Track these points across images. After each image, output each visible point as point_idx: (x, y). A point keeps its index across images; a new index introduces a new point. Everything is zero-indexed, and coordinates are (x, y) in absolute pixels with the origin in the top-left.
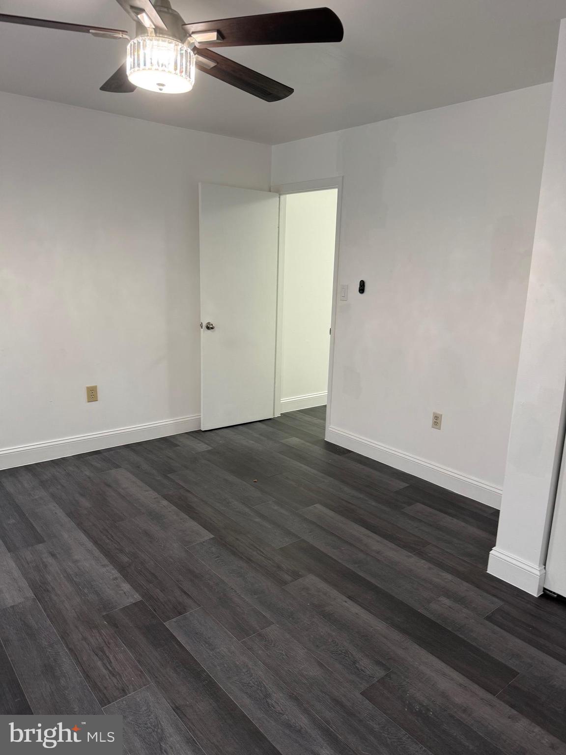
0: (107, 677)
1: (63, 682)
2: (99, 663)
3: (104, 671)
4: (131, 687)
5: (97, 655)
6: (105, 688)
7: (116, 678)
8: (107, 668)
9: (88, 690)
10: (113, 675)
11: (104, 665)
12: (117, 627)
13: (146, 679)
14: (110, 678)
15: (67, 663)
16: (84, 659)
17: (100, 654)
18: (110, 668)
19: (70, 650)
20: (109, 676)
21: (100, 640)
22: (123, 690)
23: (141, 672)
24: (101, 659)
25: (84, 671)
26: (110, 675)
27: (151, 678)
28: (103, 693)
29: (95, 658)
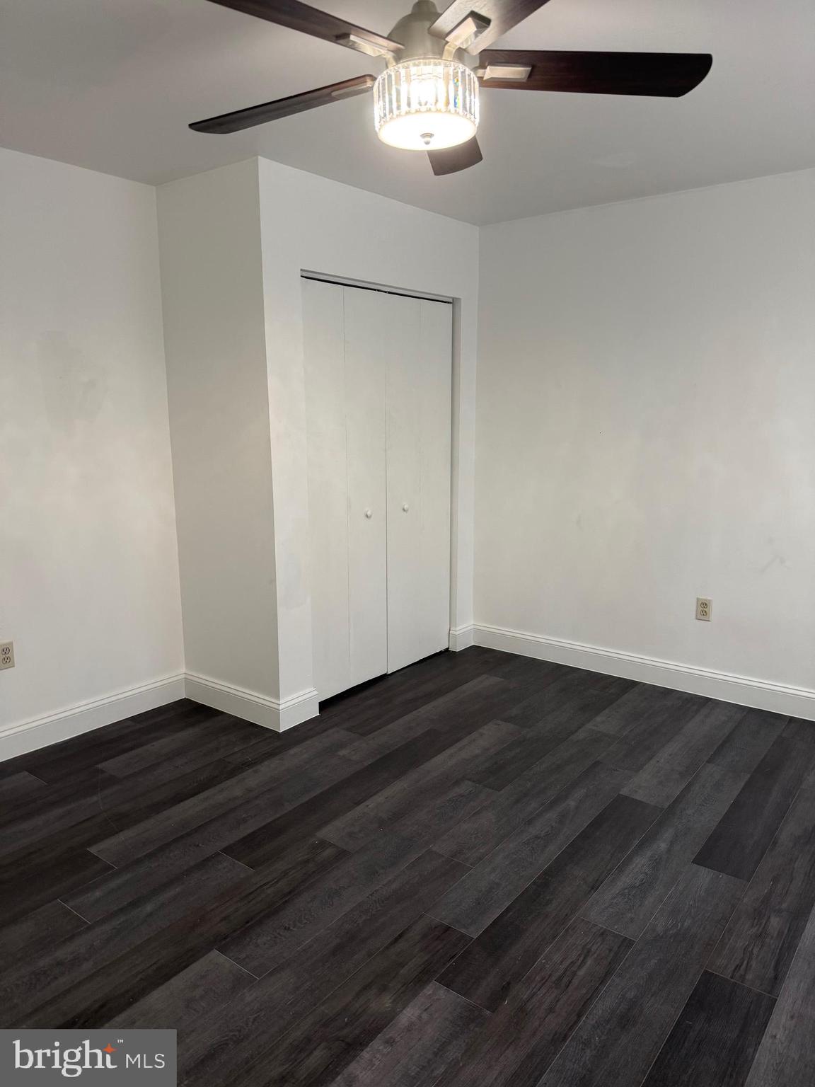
0: (596, 955)
1: (633, 993)
2: (581, 973)
3: (589, 963)
4: (594, 930)
5: (570, 982)
6: (610, 950)
7: (591, 947)
8: (583, 962)
9: (624, 964)
10: (589, 951)
11: (580, 967)
12: (509, 984)
13: (574, 922)
14: (595, 953)
15: (604, 1005)
16: (585, 992)
17: (565, 980)
18: (581, 959)
19: (579, 1016)
20: (592, 955)
21: (544, 990)
22: (602, 934)
23: (567, 930)
24: (574, 974)
25: (603, 982)
26: (590, 954)
27: (570, 920)
28: (619, 948)
29: (576, 982)
